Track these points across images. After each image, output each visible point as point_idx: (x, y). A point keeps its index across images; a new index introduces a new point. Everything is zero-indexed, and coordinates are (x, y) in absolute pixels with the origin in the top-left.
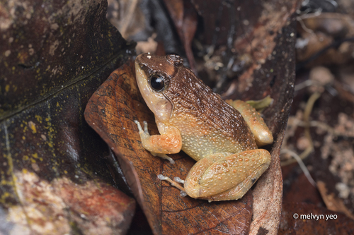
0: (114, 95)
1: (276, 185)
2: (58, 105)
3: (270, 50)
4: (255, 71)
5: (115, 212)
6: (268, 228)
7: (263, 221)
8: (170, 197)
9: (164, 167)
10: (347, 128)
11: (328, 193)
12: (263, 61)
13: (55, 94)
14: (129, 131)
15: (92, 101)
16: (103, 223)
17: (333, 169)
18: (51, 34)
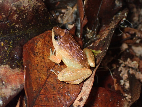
0: (44, 38)
1: (91, 83)
2: (18, 38)
3: (106, 35)
4: (100, 40)
5: (18, 83)
6: (84, 98)
7: (83, 95)
8: (52, 78)
9: (55, 67)
10: (129, 63)
11: (116, 83)
12: (103, 38)
13: (17, 34)
14: (46, 52)
15: (33, 39)
16: (10, 87)
17: (121, 75)
18: (13, 11)
